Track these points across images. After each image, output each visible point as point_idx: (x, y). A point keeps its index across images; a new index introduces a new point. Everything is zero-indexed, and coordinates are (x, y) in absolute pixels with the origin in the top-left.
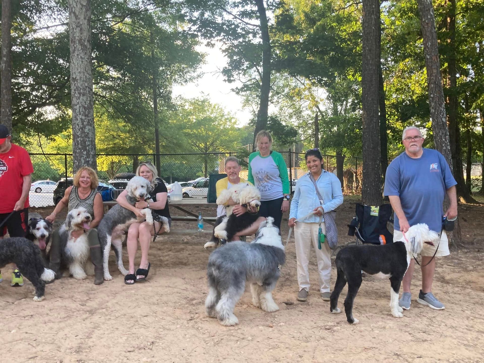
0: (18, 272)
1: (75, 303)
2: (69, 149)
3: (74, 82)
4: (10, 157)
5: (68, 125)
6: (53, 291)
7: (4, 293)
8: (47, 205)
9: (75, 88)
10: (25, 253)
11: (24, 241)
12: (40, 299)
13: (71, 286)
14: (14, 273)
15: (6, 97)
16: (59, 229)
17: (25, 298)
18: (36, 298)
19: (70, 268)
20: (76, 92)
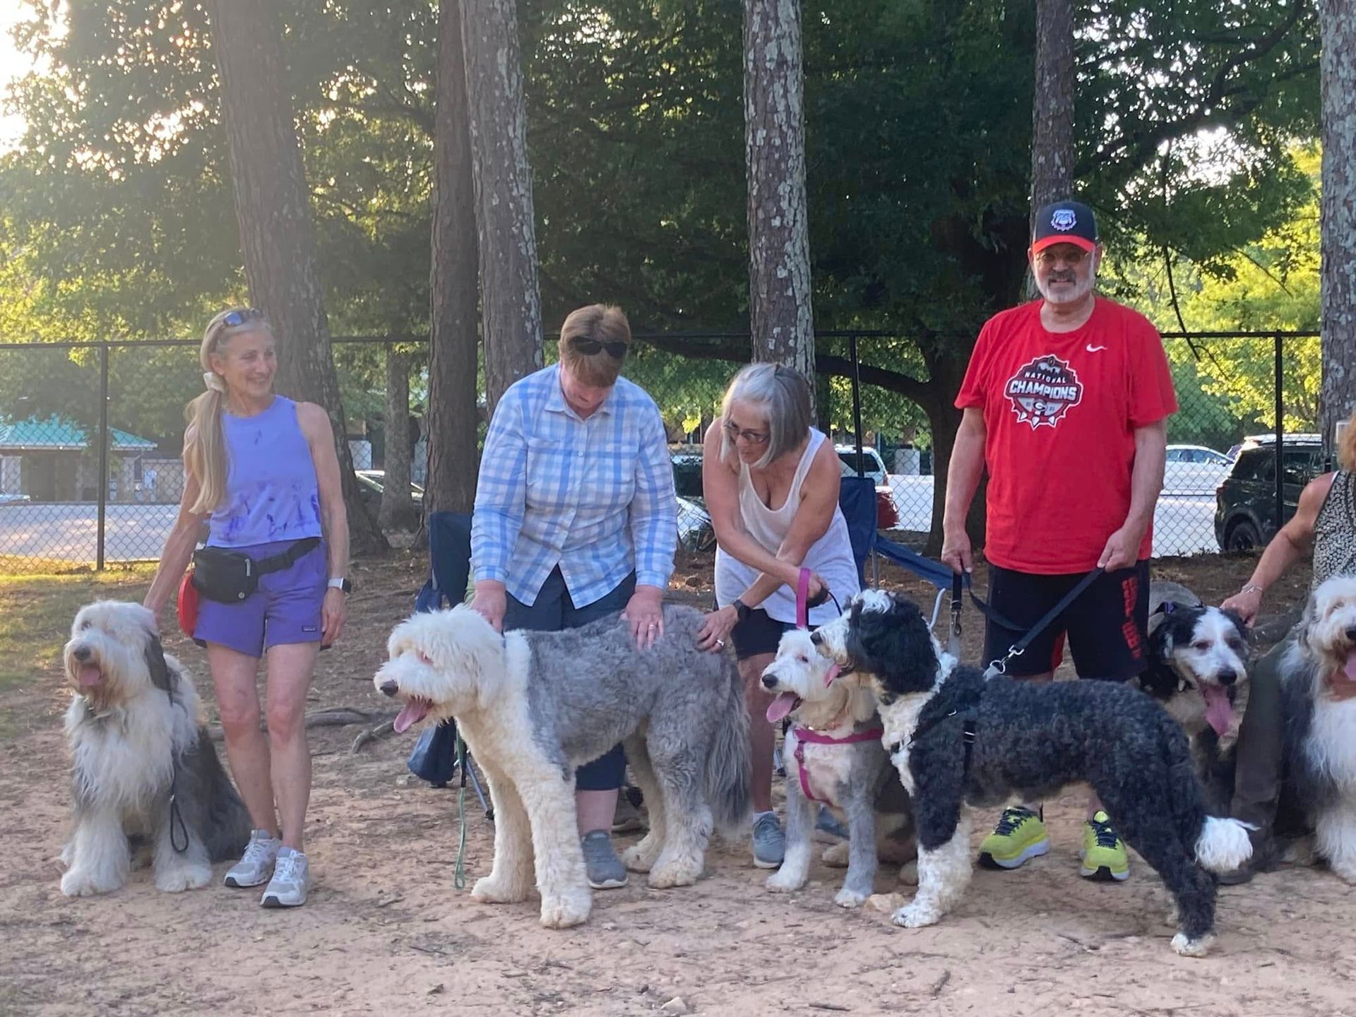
0: (1105, 825)
1: (1345, 983)
2: (1281, 309)
3: (1336, 15)
4: (1089, 348)
5: (1286, 205)
6: (1249, 921)
7: (1056, 901)
8: (1196, 550)
9: (1340, 41)
10: (1125, 747)
11: (1129, 701)
12: (1200, 946)
13: (1321, 908)
14: (1094, 823)
15: (1053, 104)
16: (1277, 656)
17: (1137, 934)
18: (1180, 940)
19: (1320, 827)
20: (1344, 58)
